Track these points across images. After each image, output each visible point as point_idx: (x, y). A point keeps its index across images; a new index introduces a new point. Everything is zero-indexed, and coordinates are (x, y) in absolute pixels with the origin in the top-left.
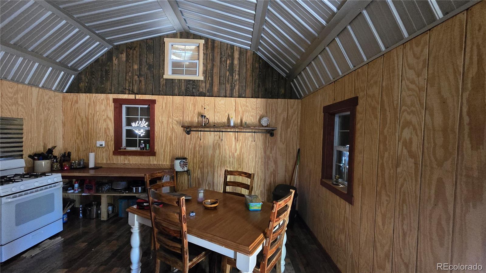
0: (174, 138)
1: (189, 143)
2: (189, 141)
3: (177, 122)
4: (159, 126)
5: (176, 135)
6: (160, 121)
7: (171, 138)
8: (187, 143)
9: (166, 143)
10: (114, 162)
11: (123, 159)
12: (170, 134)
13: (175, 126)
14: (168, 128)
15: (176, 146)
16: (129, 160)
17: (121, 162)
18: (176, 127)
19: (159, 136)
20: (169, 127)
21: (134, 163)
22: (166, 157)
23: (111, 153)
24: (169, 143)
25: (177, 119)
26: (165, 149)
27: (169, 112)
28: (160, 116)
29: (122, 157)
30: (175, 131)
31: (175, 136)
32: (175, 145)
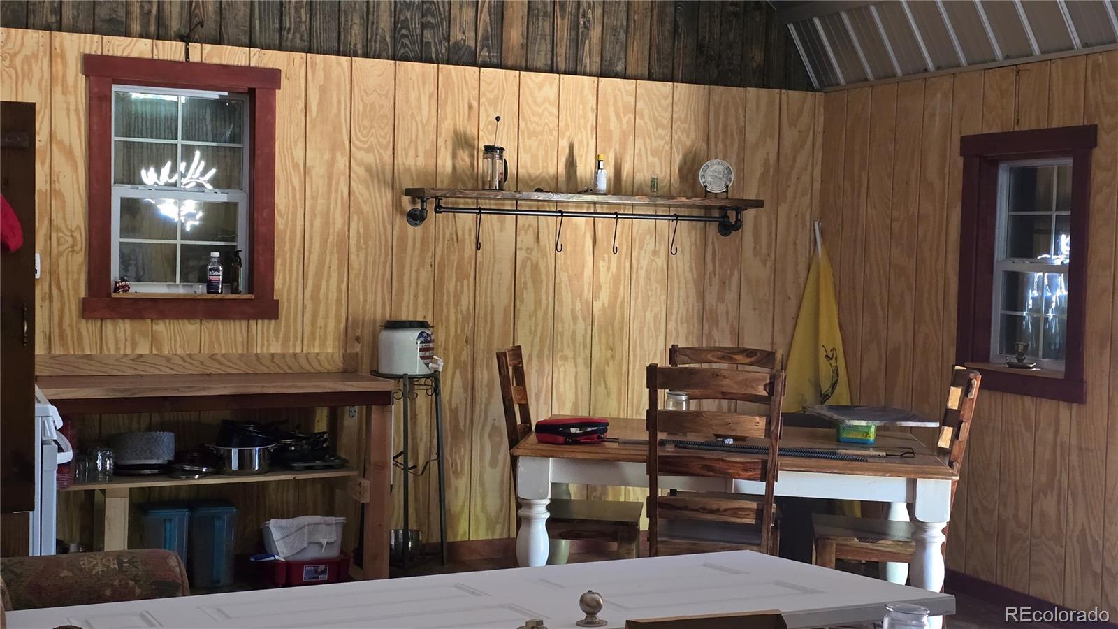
0: (358, 242)
1: (416, 260)
2: (417, 252)
3: (368, 169)
4: (294, 189)
5: (366, 227)
6: (296, 166)
7: (344, 242)
8: (408, 260)
9: (321, 262)
10: (88, 352)
11: (128, 334)
12: (338, 221)
13: (360, 186)
14: (333, 195)
15: (365, 275)
16: (155, 340)
17: (117, 349)
18: (366, 194)
19: (293, 232)
20: (336, 191)
21: (179, 351)
22: (320, 322)
23: (73, 308)
24: (335, 262)
25: (369, 158)
26: (317, 288)
27: (336, 129)
28: (296, 143)
29: (125, 327)
30: (362, 213)
31: (361, 231)
32: (360, 269)
